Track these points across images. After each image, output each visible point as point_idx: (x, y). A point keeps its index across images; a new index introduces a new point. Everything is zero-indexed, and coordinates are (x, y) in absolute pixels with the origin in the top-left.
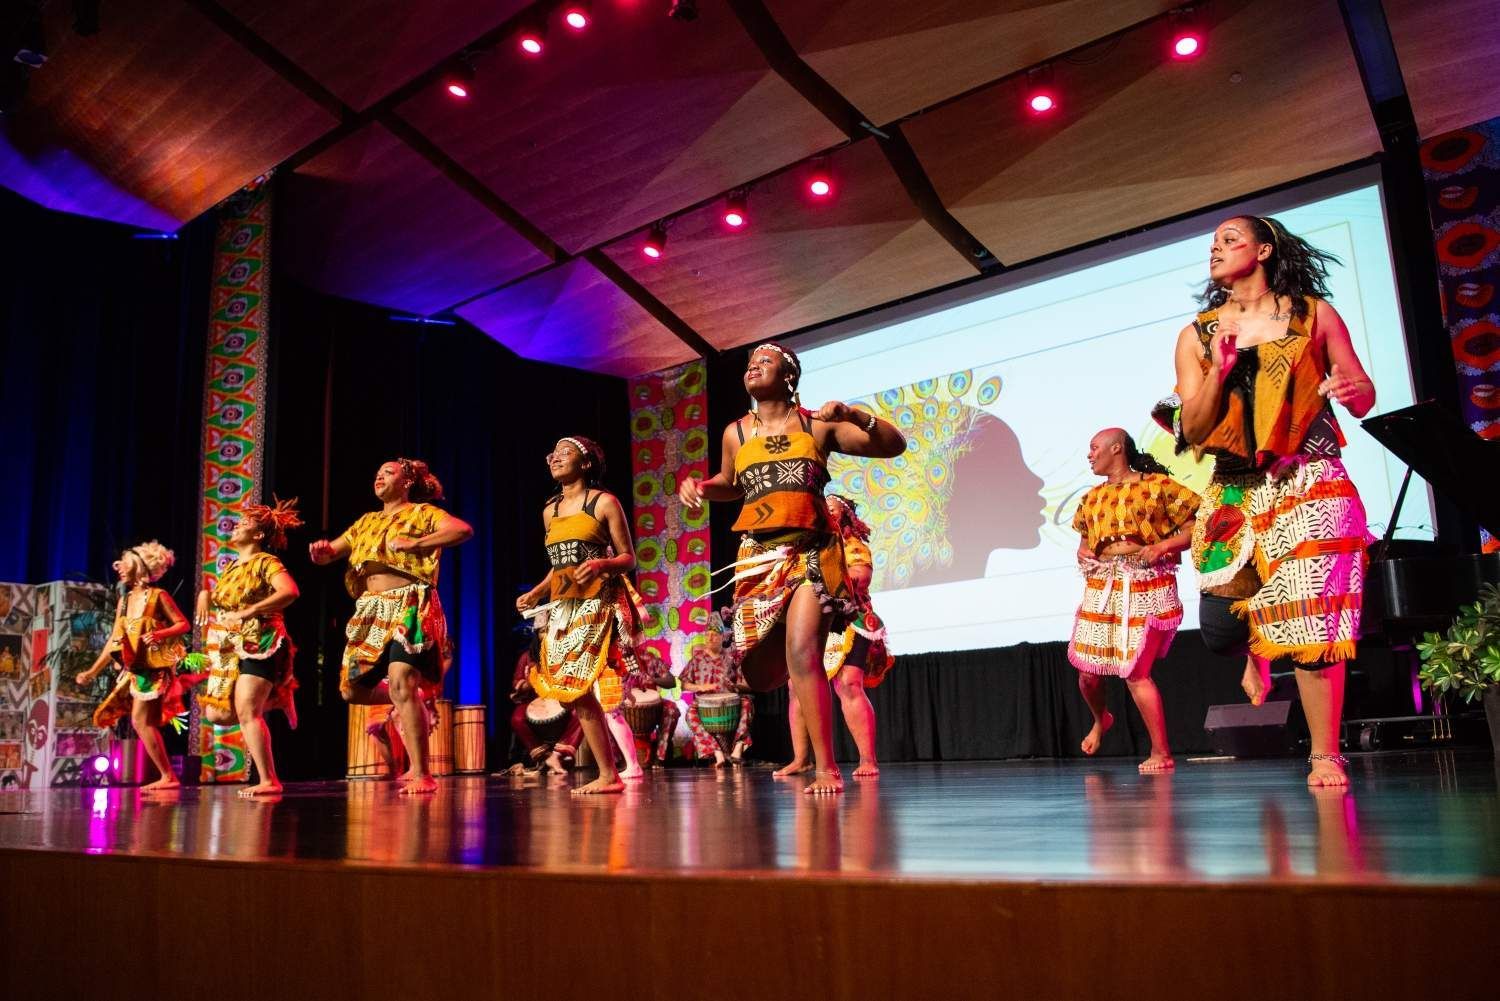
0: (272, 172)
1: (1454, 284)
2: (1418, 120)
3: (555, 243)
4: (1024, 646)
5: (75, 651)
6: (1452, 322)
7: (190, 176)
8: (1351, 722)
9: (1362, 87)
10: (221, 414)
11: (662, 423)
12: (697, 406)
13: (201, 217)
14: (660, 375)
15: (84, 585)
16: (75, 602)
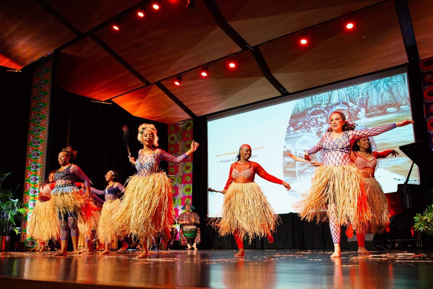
0: (53, 51)
1: (428, 105)
2: (420, 53)
3: (146, 79)
4: (291, 213)
6: (427, 117)
7: (27, 51)
8: (392, 240)
9: (403, 42)
10: (34, 130)
11: (178, 139)
12: (190, 134)
13: (29, 65)
14: (178, 123)
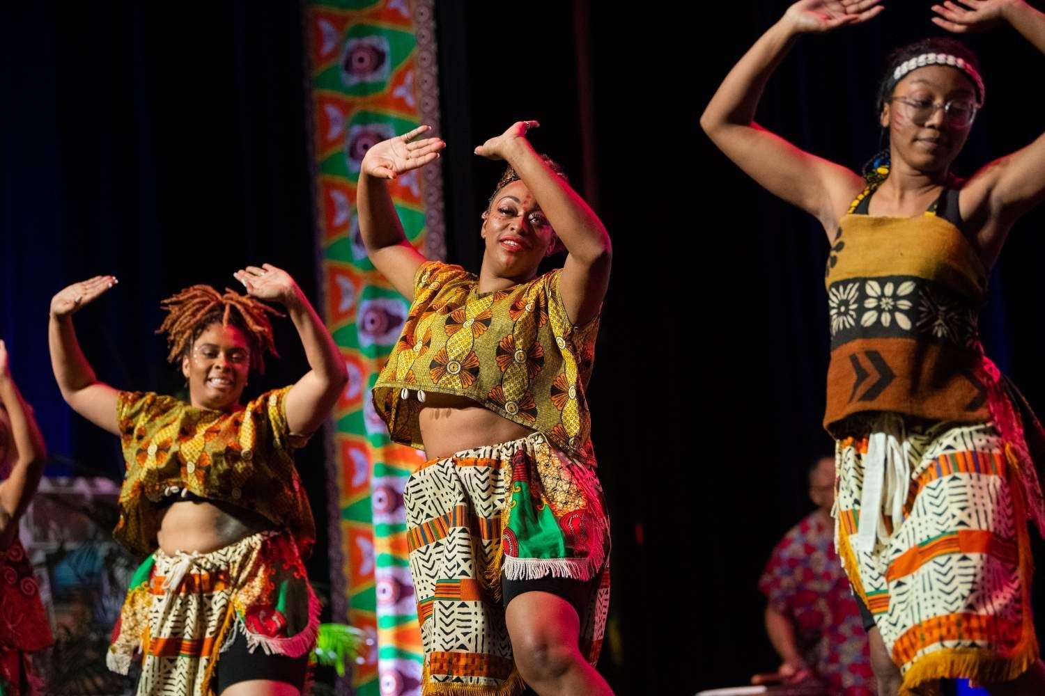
5: (64, 638)
10: (341, 60)
15: (70, 484)
16: (53, 525)
